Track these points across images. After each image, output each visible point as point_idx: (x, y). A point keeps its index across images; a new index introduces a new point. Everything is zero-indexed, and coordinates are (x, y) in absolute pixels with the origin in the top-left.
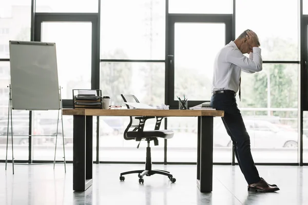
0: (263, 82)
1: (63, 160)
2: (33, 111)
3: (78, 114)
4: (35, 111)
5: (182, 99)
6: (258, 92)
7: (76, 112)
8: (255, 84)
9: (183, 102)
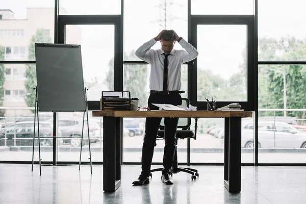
0: (279, 82)
1: (89, 161)
2: (57, 113)
3: (108, 115)
4: (59, 113)
5: (210, 100)
6: (273, 93)
7: (106, 114)
8: (270, 85)
9: (212, 103)
